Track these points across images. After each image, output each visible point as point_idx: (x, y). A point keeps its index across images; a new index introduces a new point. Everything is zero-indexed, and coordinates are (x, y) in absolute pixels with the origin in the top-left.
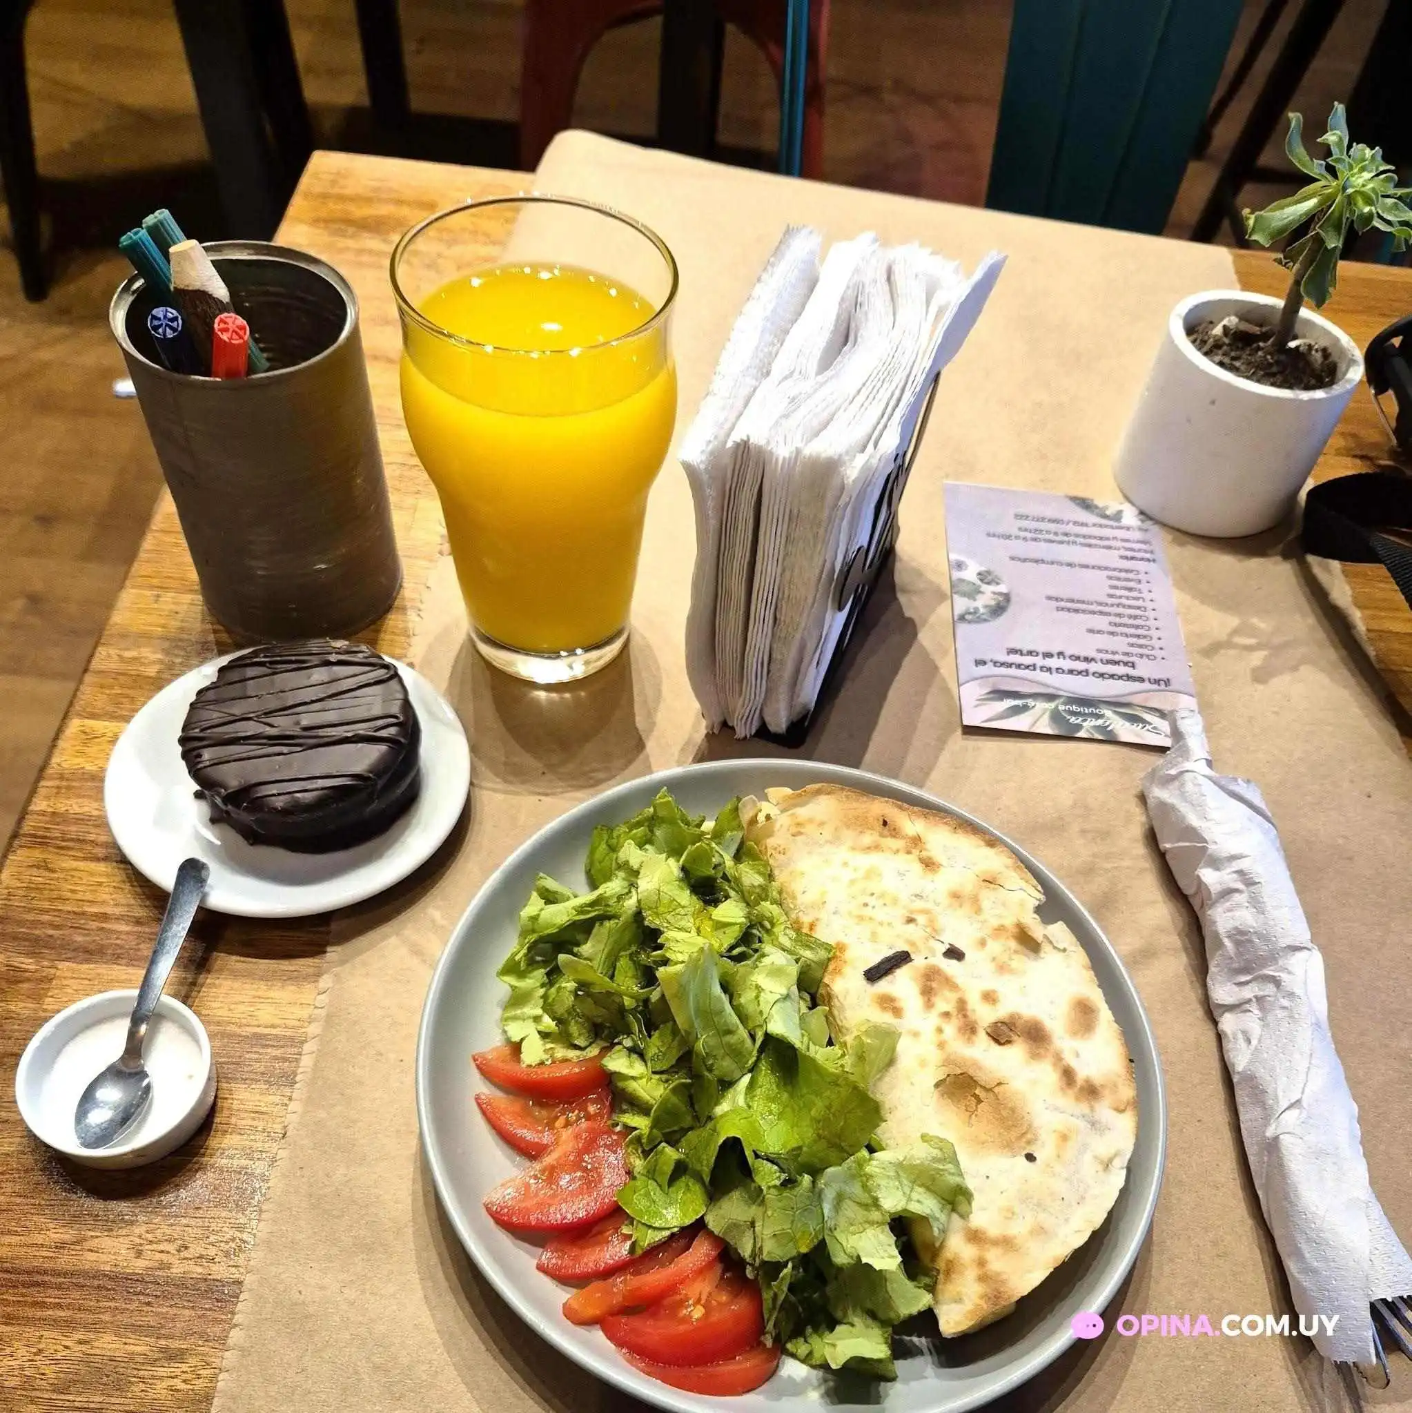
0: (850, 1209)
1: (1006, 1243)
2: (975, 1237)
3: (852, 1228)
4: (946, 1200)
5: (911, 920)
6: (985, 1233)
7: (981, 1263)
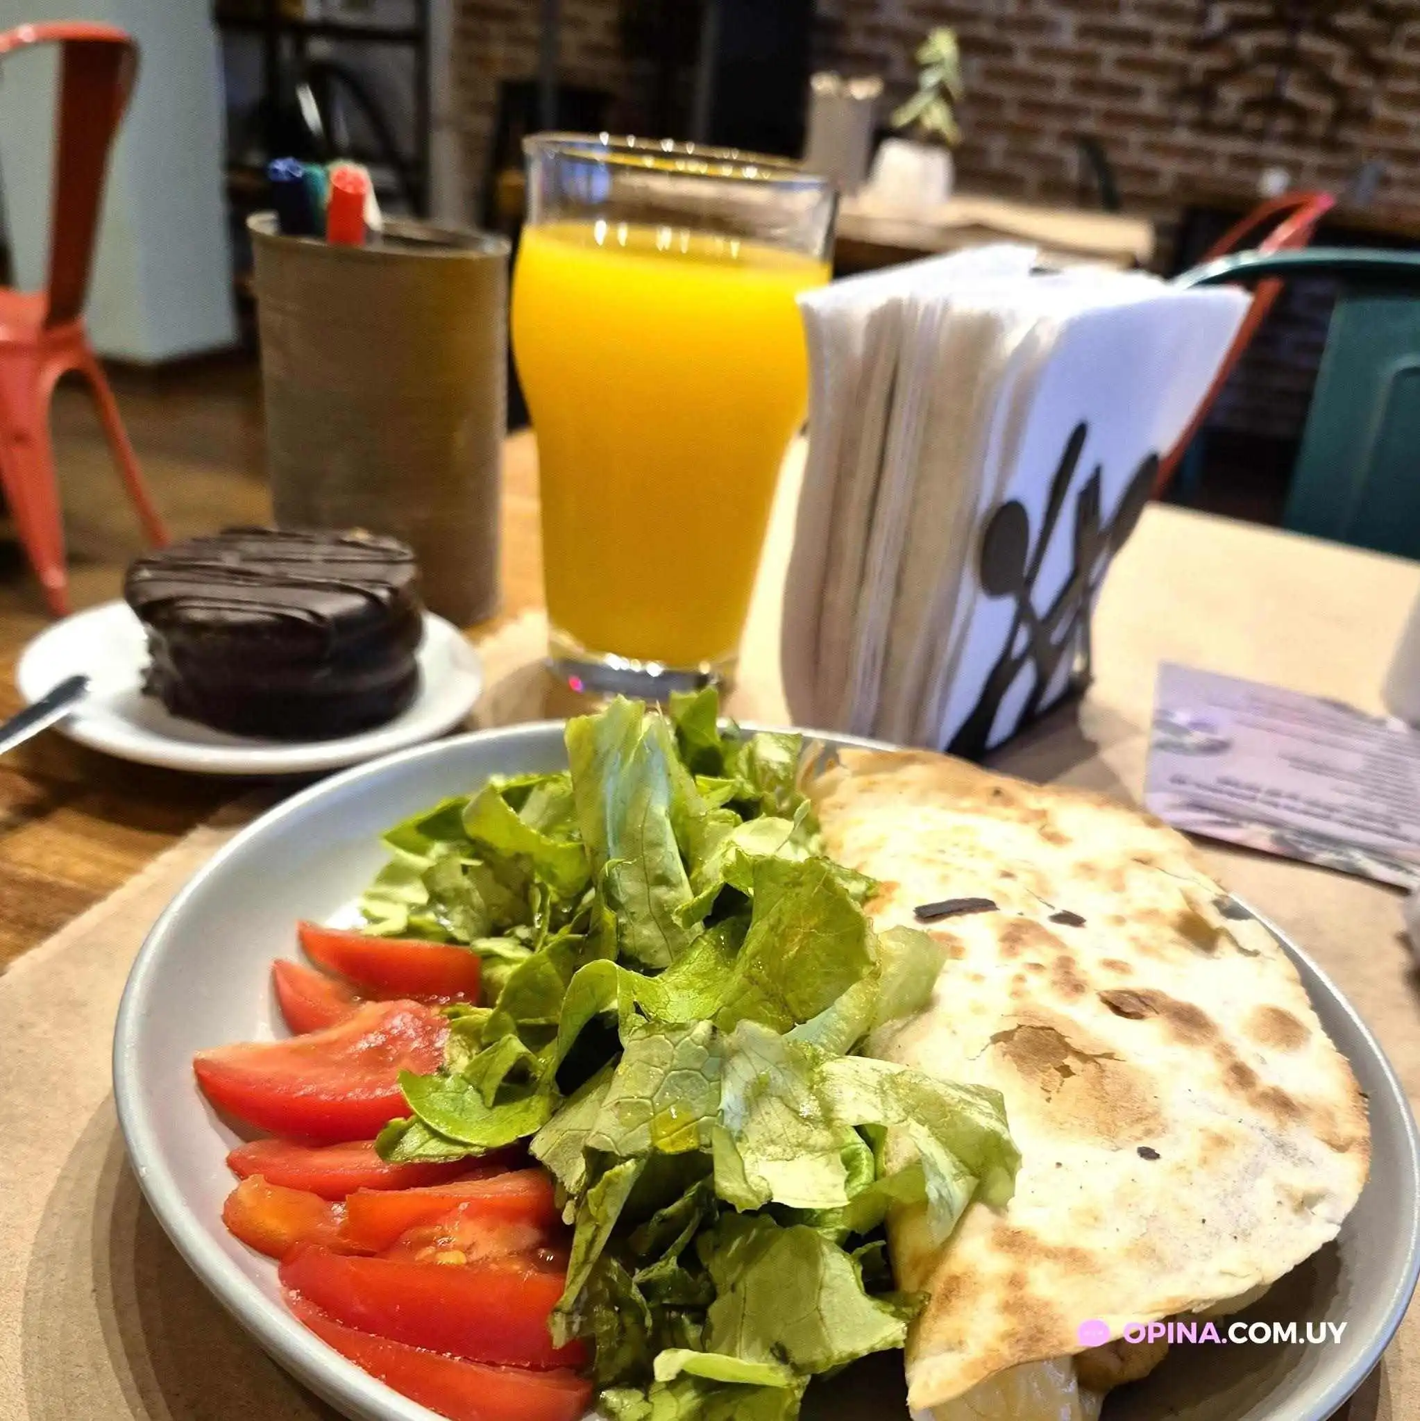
0: (774, 1117)
1: (1074, 1259)
2: (1012, 1241)
3: (771, 1149)
4: (966, 1165)
5: (1007, 875)
6: (1034, 1238)
7: (1015, 1282)
